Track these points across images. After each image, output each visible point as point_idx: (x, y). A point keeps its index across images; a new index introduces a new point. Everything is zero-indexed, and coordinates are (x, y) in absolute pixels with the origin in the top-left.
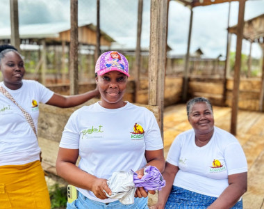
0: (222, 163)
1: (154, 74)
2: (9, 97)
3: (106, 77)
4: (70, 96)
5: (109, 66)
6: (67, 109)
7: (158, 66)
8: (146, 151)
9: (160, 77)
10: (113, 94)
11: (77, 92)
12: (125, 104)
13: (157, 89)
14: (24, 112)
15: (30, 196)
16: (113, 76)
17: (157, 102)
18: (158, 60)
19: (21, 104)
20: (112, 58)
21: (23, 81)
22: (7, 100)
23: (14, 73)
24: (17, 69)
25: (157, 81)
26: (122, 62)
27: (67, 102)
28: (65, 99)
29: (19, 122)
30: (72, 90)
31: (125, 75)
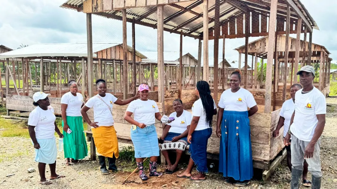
0: (184, 122)
1: (160, 91)
2: (102, 100)
3: (143, 92)
4: (124, 100)
5: (143, 88)
6: (122, 106)
7: (161, 88)
8: (155, 113)
9: (162, 91)
10: (145, 96)
11: (126, 98)
12: (147, 100)
13: (161, 96)
14: (108, 105)
15: (111, 139)
16: (145, 92)
17: (161, 101)
18: (161, 85)
19: (106, 102)
20: (144, 86)
21: (106, 94)
22: (101, 101)
23: (102, 91)
24: (103, 89)
25: (161, 93)
26: (147, 87)
27: (123, 103)
28: (122, 101)
29: (106, 109)
30: (124, 98)
31: (148, 90)
